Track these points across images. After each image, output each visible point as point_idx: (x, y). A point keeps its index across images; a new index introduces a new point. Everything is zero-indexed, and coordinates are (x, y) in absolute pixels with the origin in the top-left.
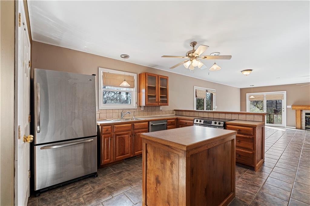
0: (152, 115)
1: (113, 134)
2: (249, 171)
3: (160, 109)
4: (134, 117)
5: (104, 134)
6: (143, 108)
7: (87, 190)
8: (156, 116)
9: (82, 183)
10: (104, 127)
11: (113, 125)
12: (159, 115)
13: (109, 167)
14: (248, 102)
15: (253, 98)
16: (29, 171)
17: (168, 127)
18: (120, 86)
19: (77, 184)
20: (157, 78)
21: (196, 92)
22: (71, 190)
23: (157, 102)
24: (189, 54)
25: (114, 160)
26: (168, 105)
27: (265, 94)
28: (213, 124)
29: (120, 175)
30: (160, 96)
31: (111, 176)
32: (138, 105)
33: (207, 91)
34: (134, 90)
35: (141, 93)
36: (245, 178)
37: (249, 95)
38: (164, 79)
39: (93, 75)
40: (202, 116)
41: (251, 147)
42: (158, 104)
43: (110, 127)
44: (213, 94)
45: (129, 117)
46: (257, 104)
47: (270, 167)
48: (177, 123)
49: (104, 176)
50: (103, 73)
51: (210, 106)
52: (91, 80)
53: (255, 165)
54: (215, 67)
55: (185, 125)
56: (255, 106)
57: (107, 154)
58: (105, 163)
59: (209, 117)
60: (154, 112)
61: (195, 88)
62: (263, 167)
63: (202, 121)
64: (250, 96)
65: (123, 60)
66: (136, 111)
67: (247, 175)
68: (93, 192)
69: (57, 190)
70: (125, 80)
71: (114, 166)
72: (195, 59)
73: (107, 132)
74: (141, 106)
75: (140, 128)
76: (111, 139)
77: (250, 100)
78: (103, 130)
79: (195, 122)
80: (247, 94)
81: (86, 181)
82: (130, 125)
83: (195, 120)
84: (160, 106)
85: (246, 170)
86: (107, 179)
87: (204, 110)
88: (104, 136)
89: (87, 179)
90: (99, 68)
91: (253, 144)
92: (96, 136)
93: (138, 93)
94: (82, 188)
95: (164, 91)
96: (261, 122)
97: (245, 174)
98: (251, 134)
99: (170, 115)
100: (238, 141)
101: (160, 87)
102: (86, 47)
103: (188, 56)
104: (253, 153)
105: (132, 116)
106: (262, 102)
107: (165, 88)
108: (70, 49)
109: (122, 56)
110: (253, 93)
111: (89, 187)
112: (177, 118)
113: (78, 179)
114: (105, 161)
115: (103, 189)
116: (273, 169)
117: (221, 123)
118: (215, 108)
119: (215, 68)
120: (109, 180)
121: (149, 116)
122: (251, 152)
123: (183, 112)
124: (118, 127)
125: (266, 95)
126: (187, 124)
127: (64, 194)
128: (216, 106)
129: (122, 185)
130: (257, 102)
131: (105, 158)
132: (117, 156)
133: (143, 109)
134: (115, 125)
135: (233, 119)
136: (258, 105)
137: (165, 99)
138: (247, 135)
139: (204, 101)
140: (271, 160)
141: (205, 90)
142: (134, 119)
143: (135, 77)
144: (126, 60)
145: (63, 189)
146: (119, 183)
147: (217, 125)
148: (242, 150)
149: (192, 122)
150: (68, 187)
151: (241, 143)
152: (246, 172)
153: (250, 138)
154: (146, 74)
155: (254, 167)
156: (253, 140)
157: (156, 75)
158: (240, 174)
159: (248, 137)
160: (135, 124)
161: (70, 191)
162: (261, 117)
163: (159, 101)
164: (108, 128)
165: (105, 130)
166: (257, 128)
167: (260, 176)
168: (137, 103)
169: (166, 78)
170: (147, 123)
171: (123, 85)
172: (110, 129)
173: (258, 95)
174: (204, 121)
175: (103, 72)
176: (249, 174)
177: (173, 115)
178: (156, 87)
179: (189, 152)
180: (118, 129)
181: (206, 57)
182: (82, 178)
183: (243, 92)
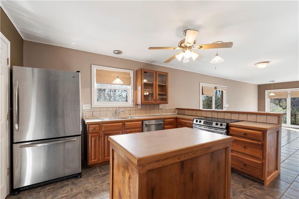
0: (150, 114)
1: (101, 133)
2: (256, 185)
3: (160, 107)
4: (129, 115)
5: (91, 133)
6: (140, 106)
7: (64, 192)
8: (154, 115)
9: (64, 184)
10: (91, 126)
11: (101, 124)
12: (158, 113)
13: (97, 167)
14: (267, 101)
15: (273, 96)
16: (8, 169)
17: (166, 126)
18: (113, 83)
19: (59, 184)
20: (154, 74)
21: (202, 89)
22: (49, 190)
23: (154, 100)
24: (181, 44)
25: (103, 160)
26: (167, 103)
27: (289, 90)
28: (214, 125)
29: (104, 177)
30: (158, 94)
31: (95, 178)
32: (135, 104)
33: (215, 88)
34: (130, 88)
35: (137, 91)
36: (248, 194)
37: (268, 92)
38: (163, 76)
39: (77, 71)
40: (206, 116)
41: (259, 155)
42: (156, 102)
43: (98, 125)
44: (223, 91)
45: (125, 115)
46: (279, 102)
47: (286, 181)
48: (176, 123)
49: (88, 177)
50: (96, 71)
51: (220, 105)
52: (74, 77)
53: (265, 178)
54: (217, 59)
55: (184, 125)
56: (277, 104)
57: (94, 154)
58: (93, 164)
59: (212, 117)
60: (153, 111)
61: (202, 84)
62: (278, 181)
63: (203, 121)
64: (270, 93)
65: (116, 56)
66: (132, 109)
67: (253, 191)
68: (69, 195)
69: (36, 190)
70: (118, 77)
71: (102, 167)
72: (189, 49)
73: (95, 131)
74: (138, 105)
75: (132, 127)
76: (99, 139)
77: (269, 98)
78: (90, 129)
79: (195, 122)
80: (266, 91)
81: (68, 182)
82: (121, 124)
83: (195, 120)
84: (160, 105)
85: (254, 183)
86: (90, 181)
87: (212, 109)
88: (91, 136)
89: (70, 180)
90: (92, 65)
91: (263, 152)
92: (81, 135)
93: (135, 91)
94: (60, 189)
95: (163, 88)
96: (276, 124)
97: (250, 189)
98: (260, 139)
99: (171, 114)
100: (244, 147)
101: (158, 84)
102: (74, 43)
103: (180, 46)
104: (262, 163)
105: (128, 115)
106: (286, 100)
107: (165, 85)
108: (62, 47)
109: (115, 52)
110: (273, 89)
111: (67, 189)
112: (176, 117)
113: (61, 179)
114: (92, 160)
115: (79, 193)
116: (291, 184)
117: (223, 125)
118: (226, 107)
119: (217, 61)
120: (90, 183)
121: (147, 115)
122: (260, 162)
123: (185, 111)
124: (106, 127)
125: (291, 92)
126: (187, 125)
127: (41, 194)
128: (228, 105)
129: (101, 190)
130: (280, 100)
131: (93, 158)
132: (106, 156)
133: (140, 108)
134: (103, 124)
135: (240, 119)
136: (281, 104)
137: (165, 97)
138: (256, 140)
139: (212, 99)
140: (289, 171)
141: (214, 87)
142: (129, 118)
143: (131, 73)
144: (119, 56)
145: (43, 188)
146: (99, 187)
147: (219, 126)
148: (249, 159)
149: (192, 122)
150: (48, 187)
151: (247, 150)
152: (252, 186)
153: (258, 144)
154: (142, 70)
155: (264, 181)
156: (262, 147)
157: (154, 71)
158: (244, 188)
159: (256, 142)
160: (126, 123)
161: (48, 192)
162: (277, 118)
163: (157, 99)
164: (96, 127)
165: (92, 129)
166: (268, 132)
167: (271, 194)
168: (133, 101)
169: (165, 74)
170: (141, 122)
171: (116, 82)
172: (97, 128)
173: (280, 92)
174: (204, 122)
175: (96, 69)
176: (256, 190)
177: (174, 113)
178: (153, 84)
179: (143, 167)
180: (107, 129)
181: (201, 47)
182: (64, 178)
183: (262, 89)
